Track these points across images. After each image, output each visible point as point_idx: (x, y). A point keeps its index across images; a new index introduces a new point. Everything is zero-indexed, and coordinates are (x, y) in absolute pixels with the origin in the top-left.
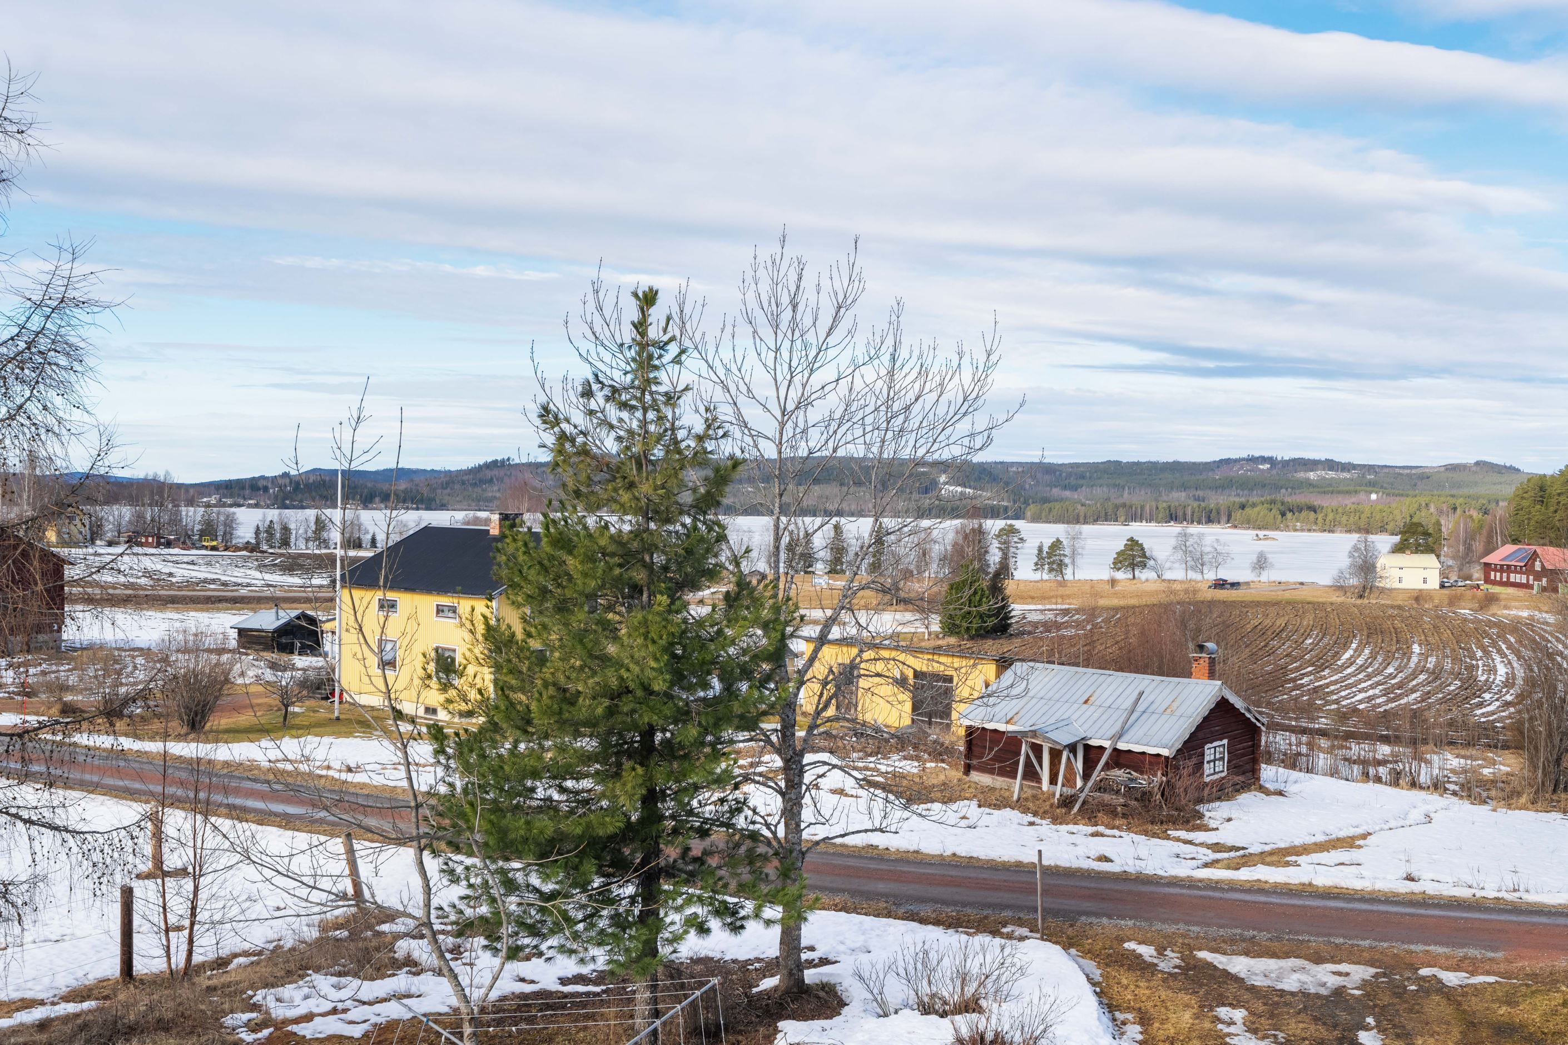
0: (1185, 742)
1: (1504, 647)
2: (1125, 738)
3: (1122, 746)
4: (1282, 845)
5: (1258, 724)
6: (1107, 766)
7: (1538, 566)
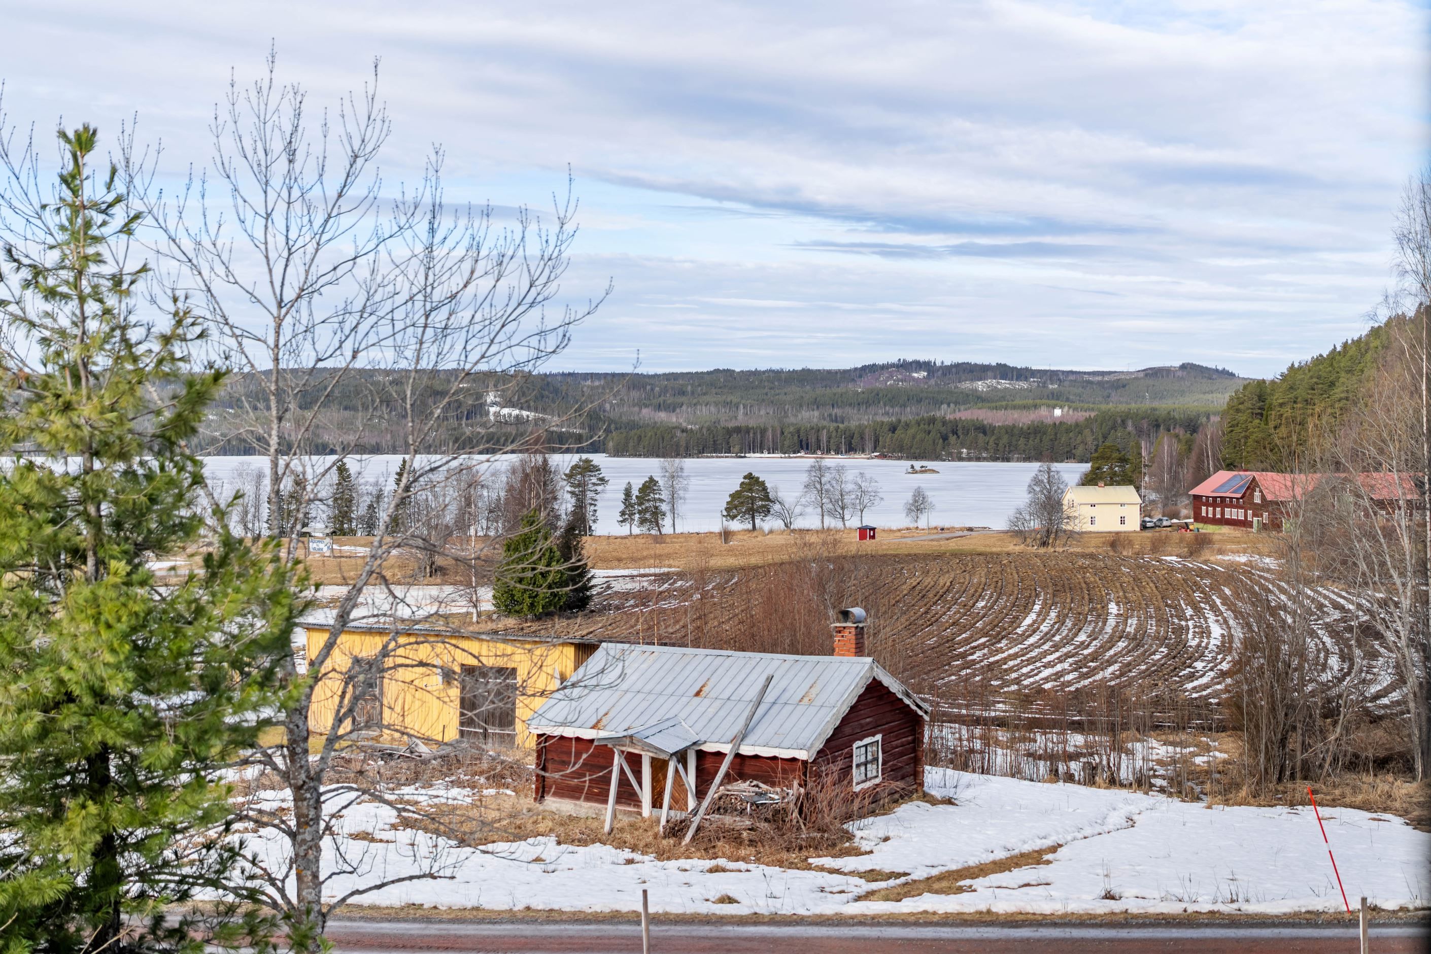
0: (828, 741)
1: (1218, 602)
2: (750, 739)
3: (746, 750)
4: (954, 867)
5: (920, 713)
6: (728, 778)
7: (1257, 500)
